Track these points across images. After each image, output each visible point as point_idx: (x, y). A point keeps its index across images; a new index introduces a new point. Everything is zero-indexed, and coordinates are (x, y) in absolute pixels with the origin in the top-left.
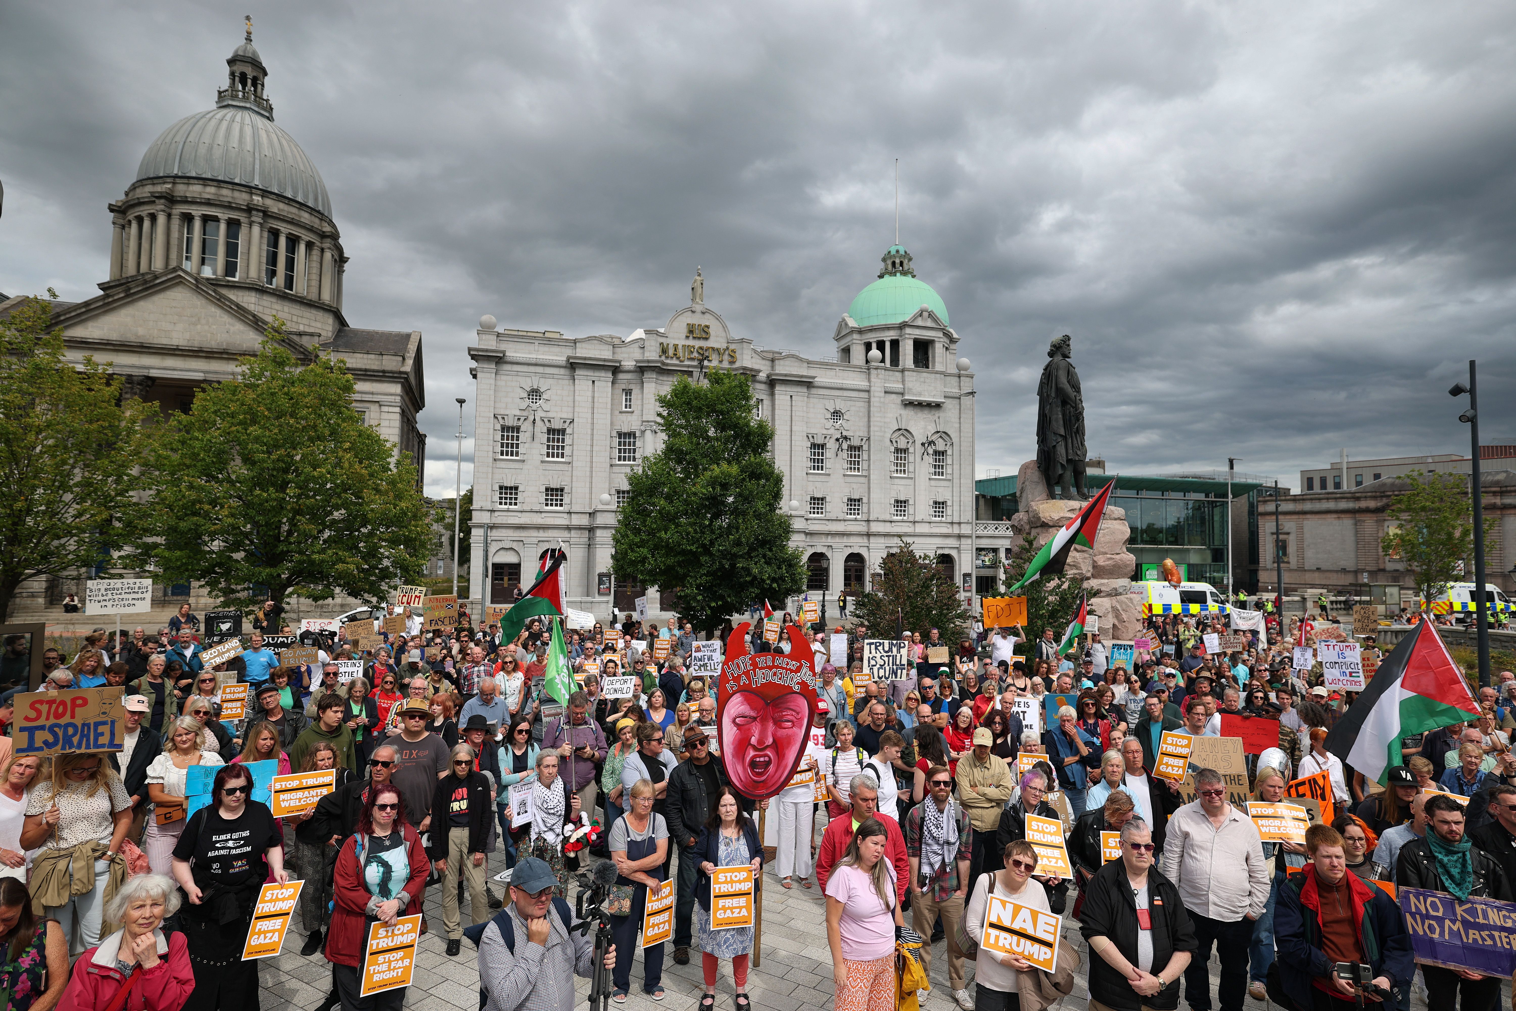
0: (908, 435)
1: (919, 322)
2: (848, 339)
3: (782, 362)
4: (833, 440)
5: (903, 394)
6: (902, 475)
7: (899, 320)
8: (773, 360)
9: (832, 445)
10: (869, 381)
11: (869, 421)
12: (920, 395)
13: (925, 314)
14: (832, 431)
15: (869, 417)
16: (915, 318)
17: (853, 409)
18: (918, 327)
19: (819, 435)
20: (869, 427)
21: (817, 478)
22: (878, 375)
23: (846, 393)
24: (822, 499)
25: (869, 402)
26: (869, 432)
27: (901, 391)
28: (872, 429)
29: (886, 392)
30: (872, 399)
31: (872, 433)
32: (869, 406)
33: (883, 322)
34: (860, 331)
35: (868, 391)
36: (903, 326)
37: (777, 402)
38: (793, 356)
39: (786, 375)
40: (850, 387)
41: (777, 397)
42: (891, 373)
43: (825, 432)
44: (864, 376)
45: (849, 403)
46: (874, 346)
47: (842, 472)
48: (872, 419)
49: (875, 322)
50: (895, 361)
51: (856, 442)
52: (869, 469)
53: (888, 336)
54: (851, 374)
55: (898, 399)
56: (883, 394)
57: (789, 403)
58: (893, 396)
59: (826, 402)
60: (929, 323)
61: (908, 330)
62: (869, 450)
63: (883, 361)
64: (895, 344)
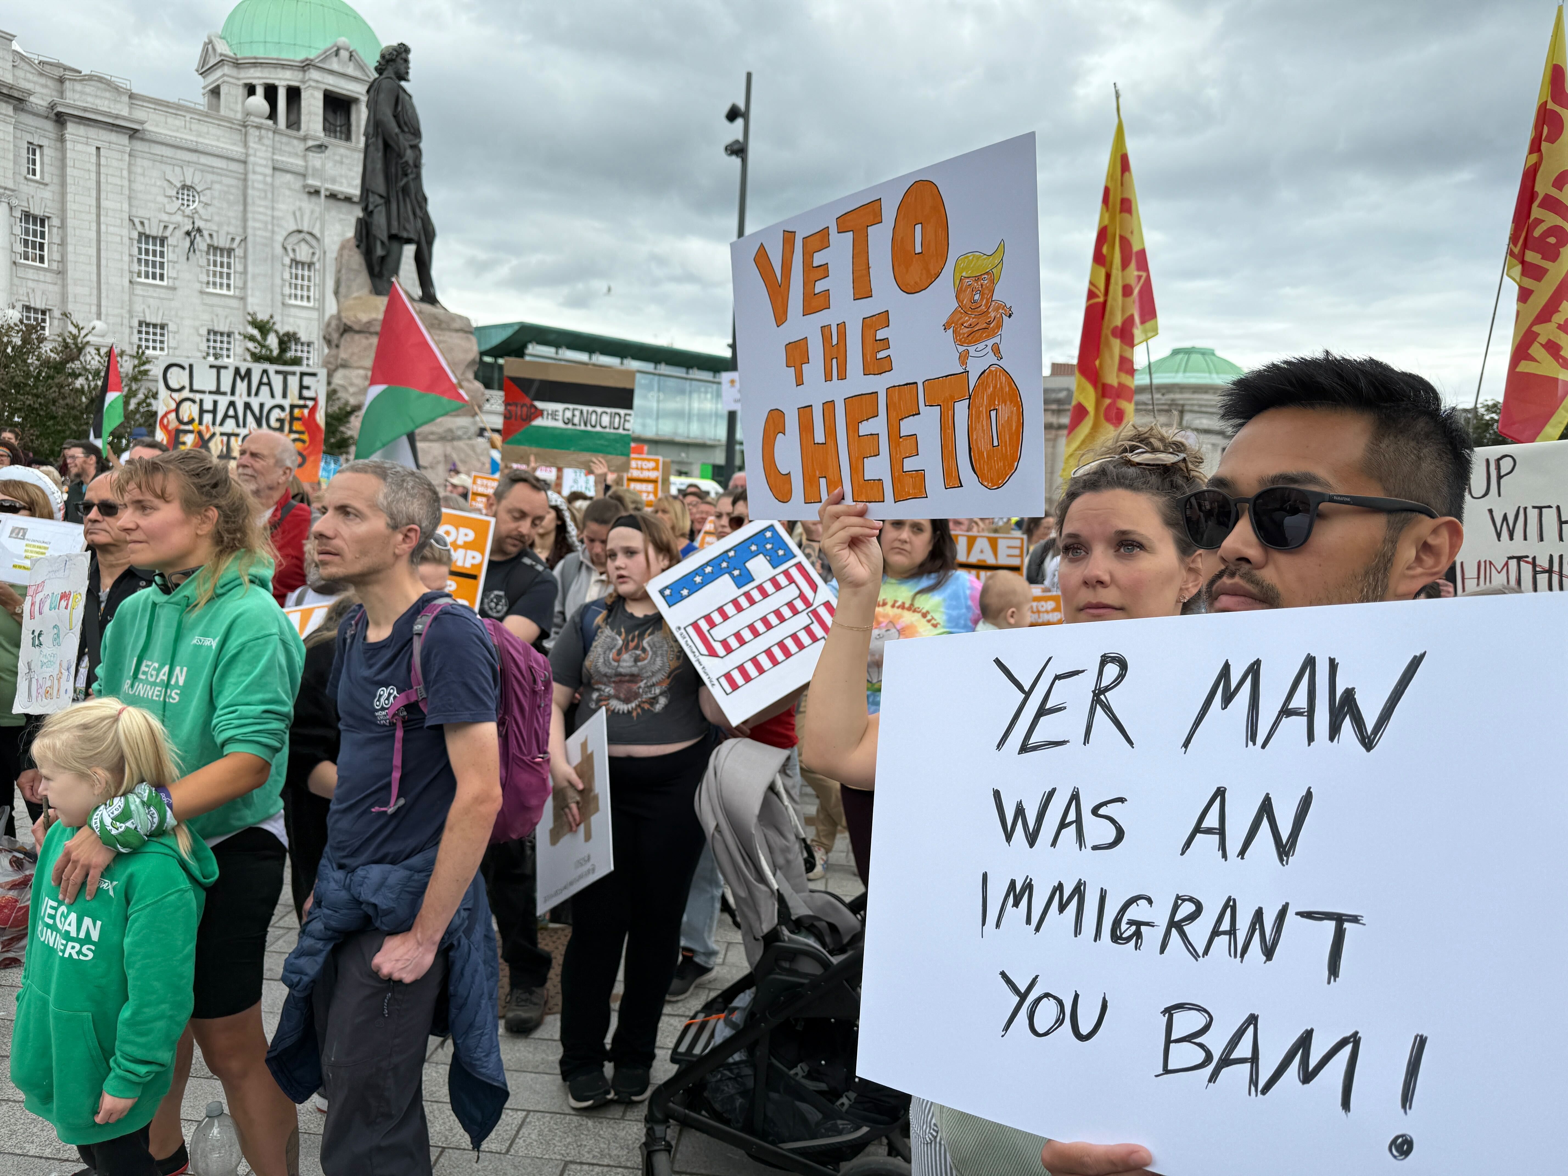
0: (314, 242)
1: (334, 65)
2: (218, 73)
3: (78, 87)
4: (180, 233)
5: (304, 176)
6: (305, 303)
7: (301, 56)
8: (61, 80)
9: (177, 242)
10: (246, 145)
11: (245, 211)
12: (334, 181)
13: (344, 54)
14: (178, 218)
15: (245, 204)
16: (326, 58)
17: (217, 187)
18: (331, 72)
19: (155, 222)
20: (245, 220)
21: (151, 291)
22: (260, 138)
23: (203, 159)
24: (162, 327)
25: (245, 180)
26: (245, 228)
27: (302, 170)
28: (250, 223)
29: (274, 169)
30: (251, 176)
31: (250, 231)
32: (245, 188)
33: (273, 54)
34: (237, 64)
35: (245, 162)
36: (306, 66)
37: (69, 154)
38: (100, 79)
39: (85, 110)
40: (209, 149)
41: (69, 145)
42: (285, 139)
43: (165, 217)
44: (237, 137)
45: (210, 177)
46: (260, 91)
47: (198, 286)
48: (250, 208)
49: (260, 52)
50: (294, 123)
51: (222, 241)
52: (244, 287)
53: (283, 80)
54: (214, 130)
55: (298, 184)
56: (269, 171)
57: (94, 159)
58: (289, 177)
59: (168, 169)
60: (351, 70)
61: (314, 74)
62: (245, 257)
63: (273, 115)
64: (294, 94)
